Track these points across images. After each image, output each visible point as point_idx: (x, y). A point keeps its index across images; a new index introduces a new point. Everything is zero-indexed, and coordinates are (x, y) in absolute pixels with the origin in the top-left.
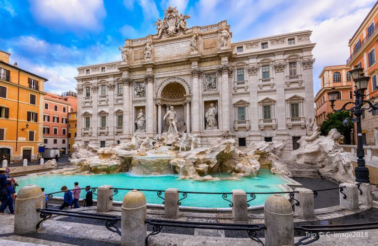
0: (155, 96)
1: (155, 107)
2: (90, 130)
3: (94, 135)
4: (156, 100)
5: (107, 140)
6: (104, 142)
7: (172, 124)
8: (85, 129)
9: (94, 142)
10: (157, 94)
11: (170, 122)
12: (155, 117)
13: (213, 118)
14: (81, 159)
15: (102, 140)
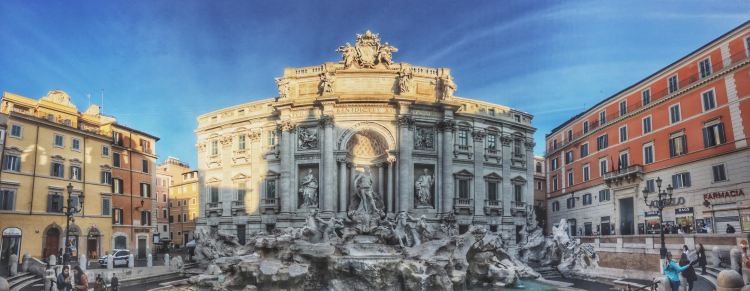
0: (336, 148)
1: (336, 166)
2: (219, 207)
3: (227, 213)
4: (338, 154)
5: (249, 222)
6: (244, 226)
7: (367, 196)
8: (211, 205)
9: (226, 227)
10: (339, 145)
11: (363, 191)
12: (336, 183)
13: (428, 191)
14: (233, 258)
15: (240, 223)
